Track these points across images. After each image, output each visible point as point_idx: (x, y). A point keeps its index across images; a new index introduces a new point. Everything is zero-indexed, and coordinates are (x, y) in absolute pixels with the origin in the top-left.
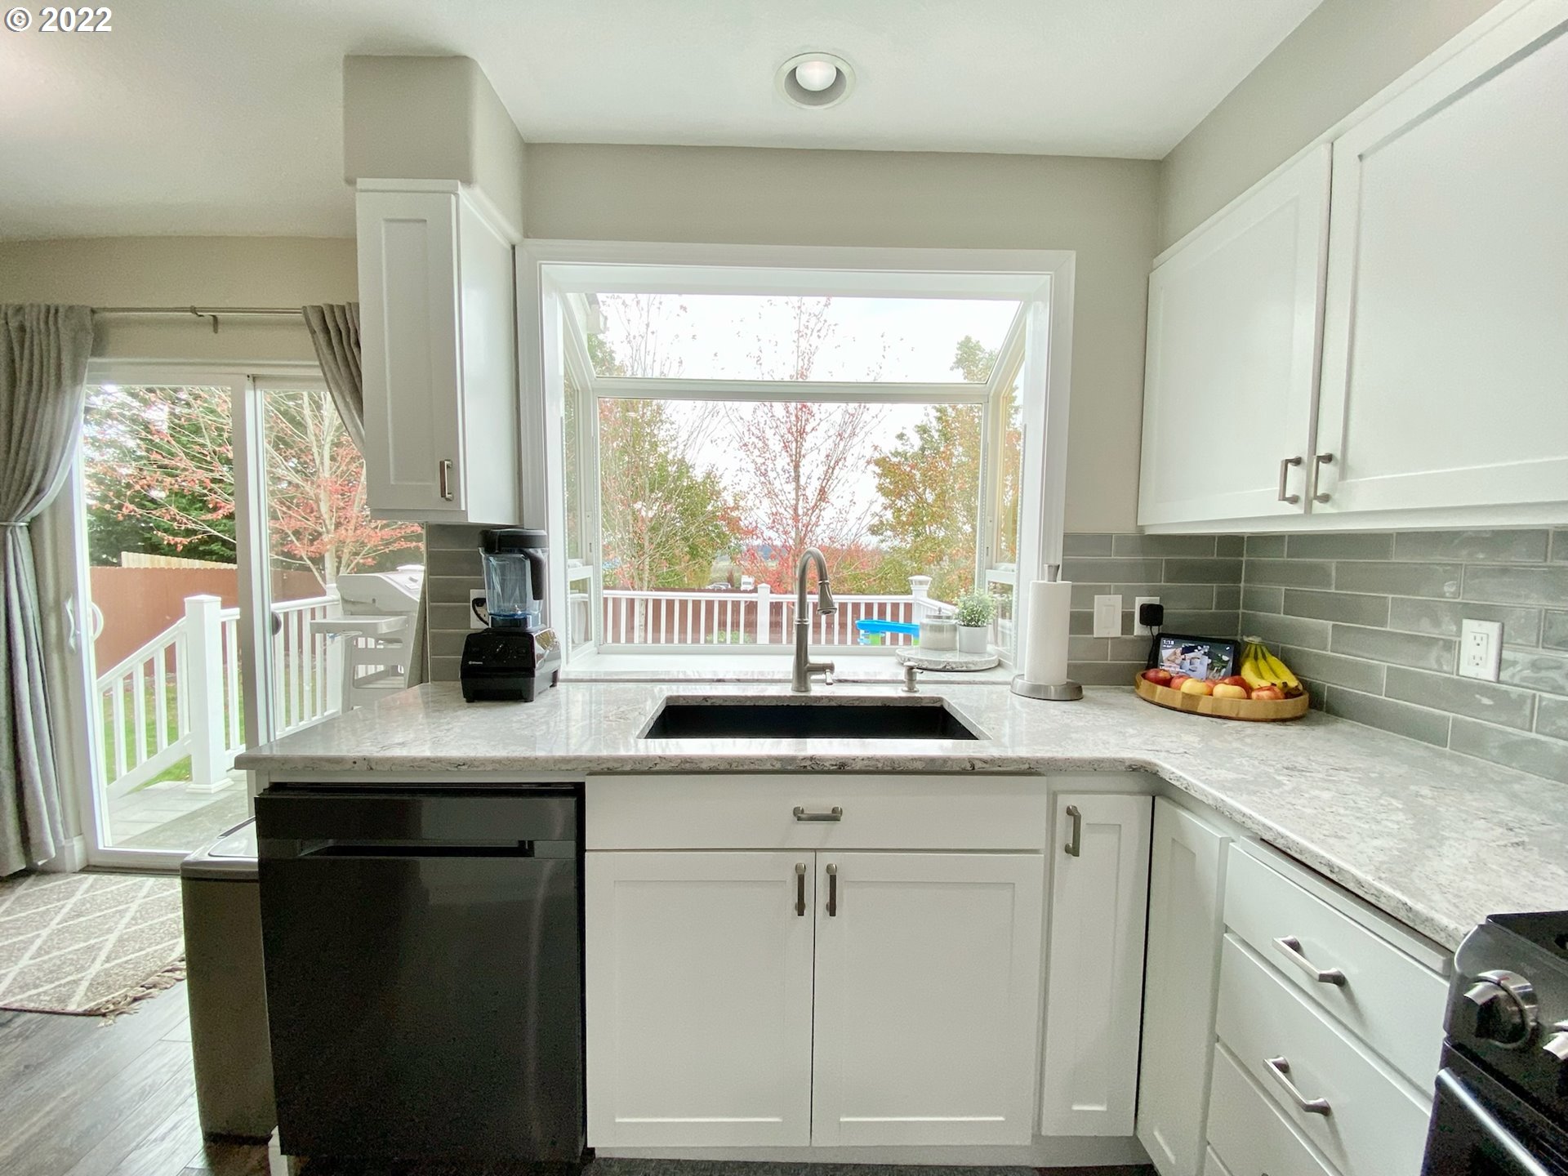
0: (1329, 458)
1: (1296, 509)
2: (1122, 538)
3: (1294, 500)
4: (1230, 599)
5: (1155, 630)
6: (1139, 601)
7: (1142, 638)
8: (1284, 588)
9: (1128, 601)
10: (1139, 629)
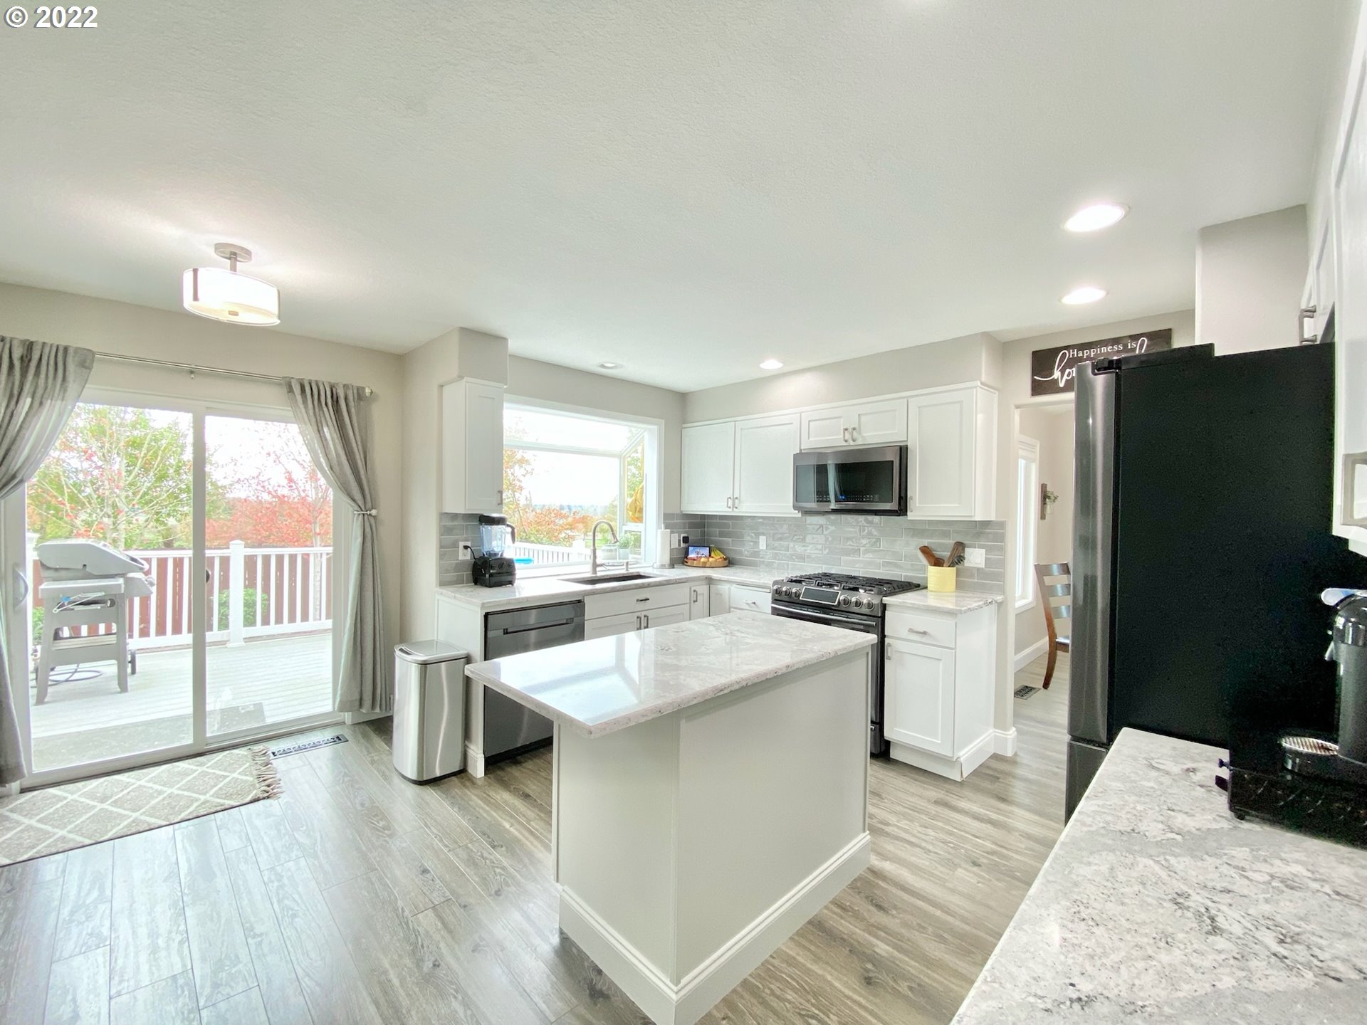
0: (737, 498)
1: (731, 510)
2: (677, 515)
3: (730, 507)
4: (703, 534)
5: (687, 544)
6: (682, 535)
7: (683, 548)
8: (718, 530)
9: (679, 536)
10: (683, 545)
